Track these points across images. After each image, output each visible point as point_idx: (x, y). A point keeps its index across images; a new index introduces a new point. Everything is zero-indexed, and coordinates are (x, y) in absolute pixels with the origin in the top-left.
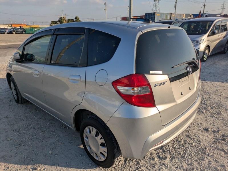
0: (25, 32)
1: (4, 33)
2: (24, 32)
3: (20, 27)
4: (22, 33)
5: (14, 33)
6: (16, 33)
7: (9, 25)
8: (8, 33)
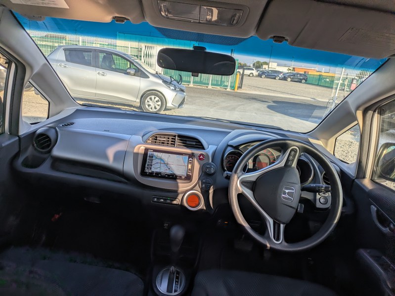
0: (306, 81)
1: (275, 79)
2: (303, 81)
3: (305, 72)
4: (301, 82)
5: (289, 79)
6: (291, 81)
7: (290, 68)
8: (280, 79)
